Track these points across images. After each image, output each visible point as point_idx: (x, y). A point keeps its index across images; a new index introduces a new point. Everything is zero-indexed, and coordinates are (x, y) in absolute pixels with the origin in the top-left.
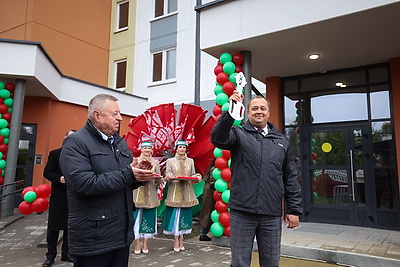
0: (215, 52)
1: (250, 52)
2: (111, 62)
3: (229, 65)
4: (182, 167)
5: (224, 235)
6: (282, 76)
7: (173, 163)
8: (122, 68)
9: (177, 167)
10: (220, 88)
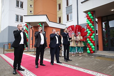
0: (86, 12)
1: (95, 11)
2: (57, 17)
3: (90, 15)
4: (80, 38)
5: (90, 53)
6: (102, 16)
7: (78, 37)
8: (60, 19)
9: (79, 38)
10: (88, 20)
